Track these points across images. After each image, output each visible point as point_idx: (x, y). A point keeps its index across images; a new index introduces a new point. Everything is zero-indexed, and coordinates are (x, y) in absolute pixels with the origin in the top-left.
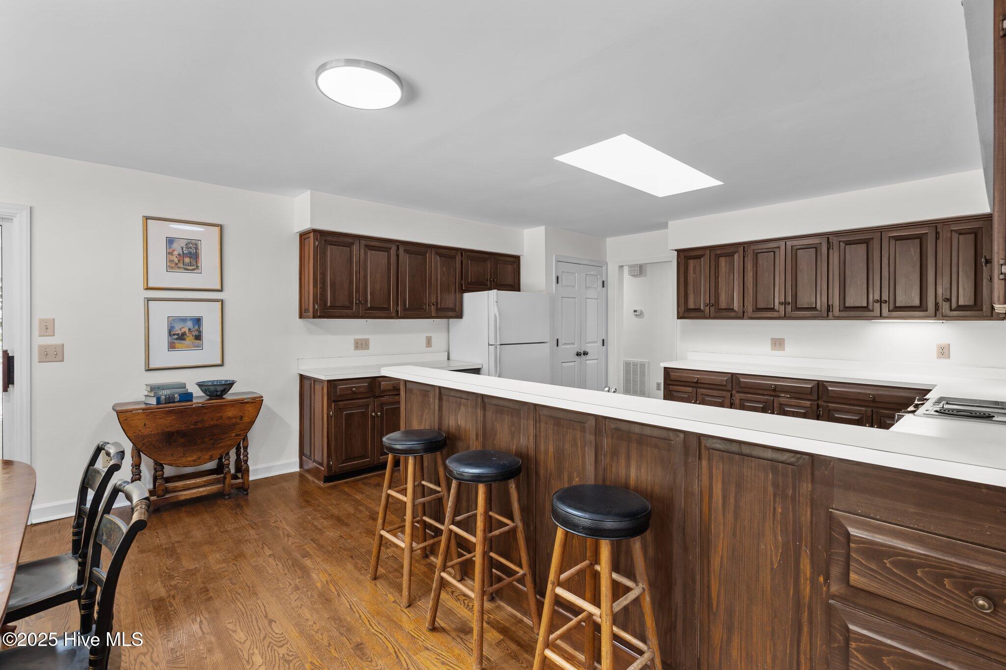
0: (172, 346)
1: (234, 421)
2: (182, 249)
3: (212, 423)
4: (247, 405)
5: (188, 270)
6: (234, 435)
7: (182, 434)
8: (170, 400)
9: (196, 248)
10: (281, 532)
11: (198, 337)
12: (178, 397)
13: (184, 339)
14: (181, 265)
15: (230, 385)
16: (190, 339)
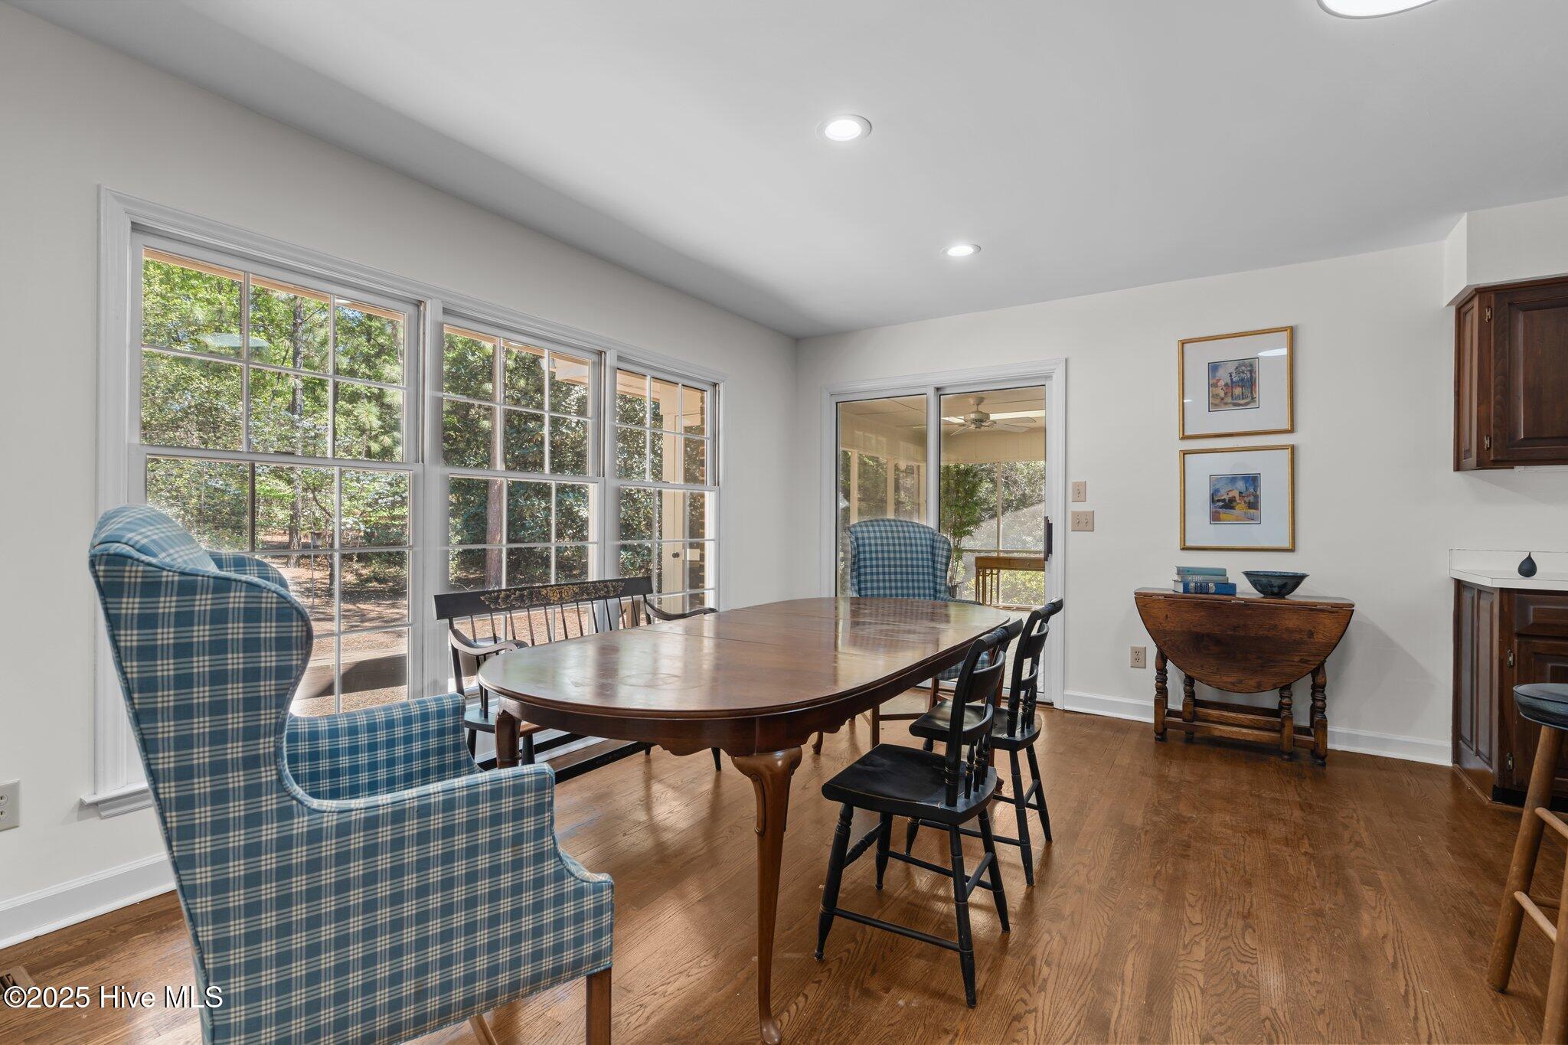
0: (1215, 518)
1: (1297, 636)
2: (1231, 376)
3: (1261, 633)
4: (1322, 615)
5: (1239, 405)
6: (1297, 659)
7: (1218, 641)
8: (1202, 589)
9: (1251, 372)
10: (1347, 835)
11: (1254, 505)
12: (1214, 588)
13: (1232, 508)
14: (1229, 399)
15: (1297, 579)
16: (1240, 509)
